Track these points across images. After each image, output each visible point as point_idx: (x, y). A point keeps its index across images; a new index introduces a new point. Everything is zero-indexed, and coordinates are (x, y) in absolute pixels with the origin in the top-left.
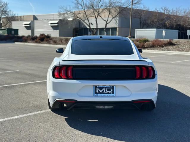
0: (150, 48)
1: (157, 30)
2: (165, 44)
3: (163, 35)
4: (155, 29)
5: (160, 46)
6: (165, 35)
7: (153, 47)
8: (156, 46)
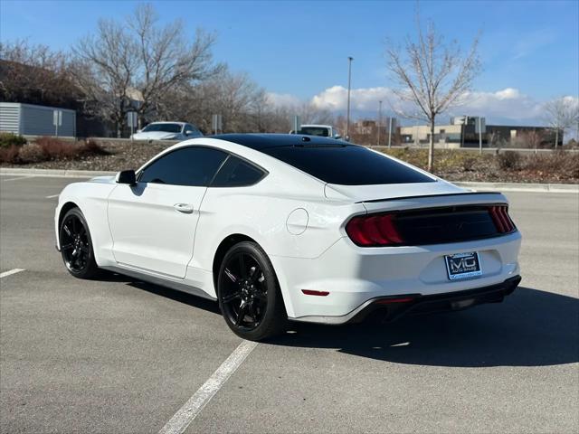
0: (39, 162)
1: (22, 107)
2: (79, 150)
3: (55, 123)
4: (18, 105)
5: (69, 157)
6: (60, 124)
7: (48, 159)
8: (55, 158)
